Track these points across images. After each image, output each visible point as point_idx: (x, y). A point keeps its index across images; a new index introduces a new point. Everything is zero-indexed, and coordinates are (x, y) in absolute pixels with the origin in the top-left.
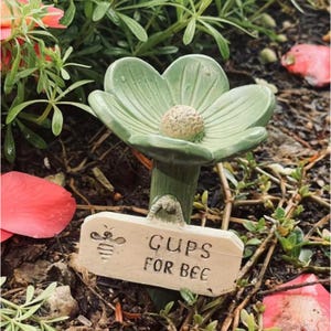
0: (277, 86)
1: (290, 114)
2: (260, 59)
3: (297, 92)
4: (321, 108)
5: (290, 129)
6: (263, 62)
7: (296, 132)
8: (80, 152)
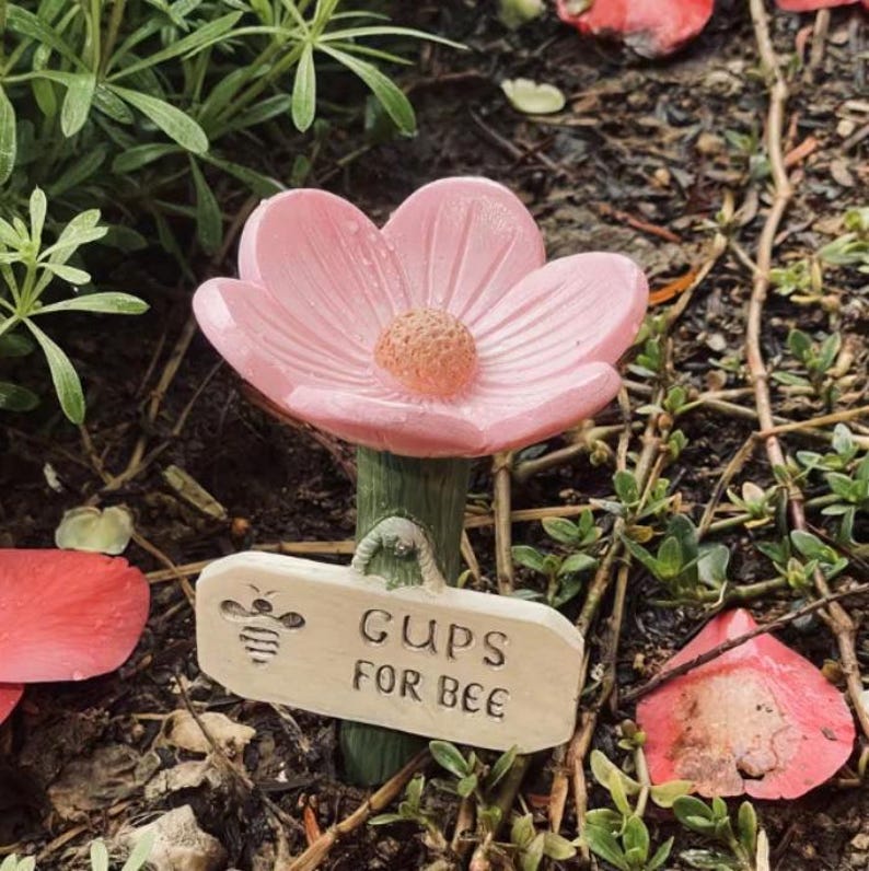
0: (560, 85)
1: (608, 156)
2: (503, 17)
3: (614, 86)
4: (680, 116)
5: (615, 202)
6: (513, 25)
7: (632, 207)
8: (124, 426)
